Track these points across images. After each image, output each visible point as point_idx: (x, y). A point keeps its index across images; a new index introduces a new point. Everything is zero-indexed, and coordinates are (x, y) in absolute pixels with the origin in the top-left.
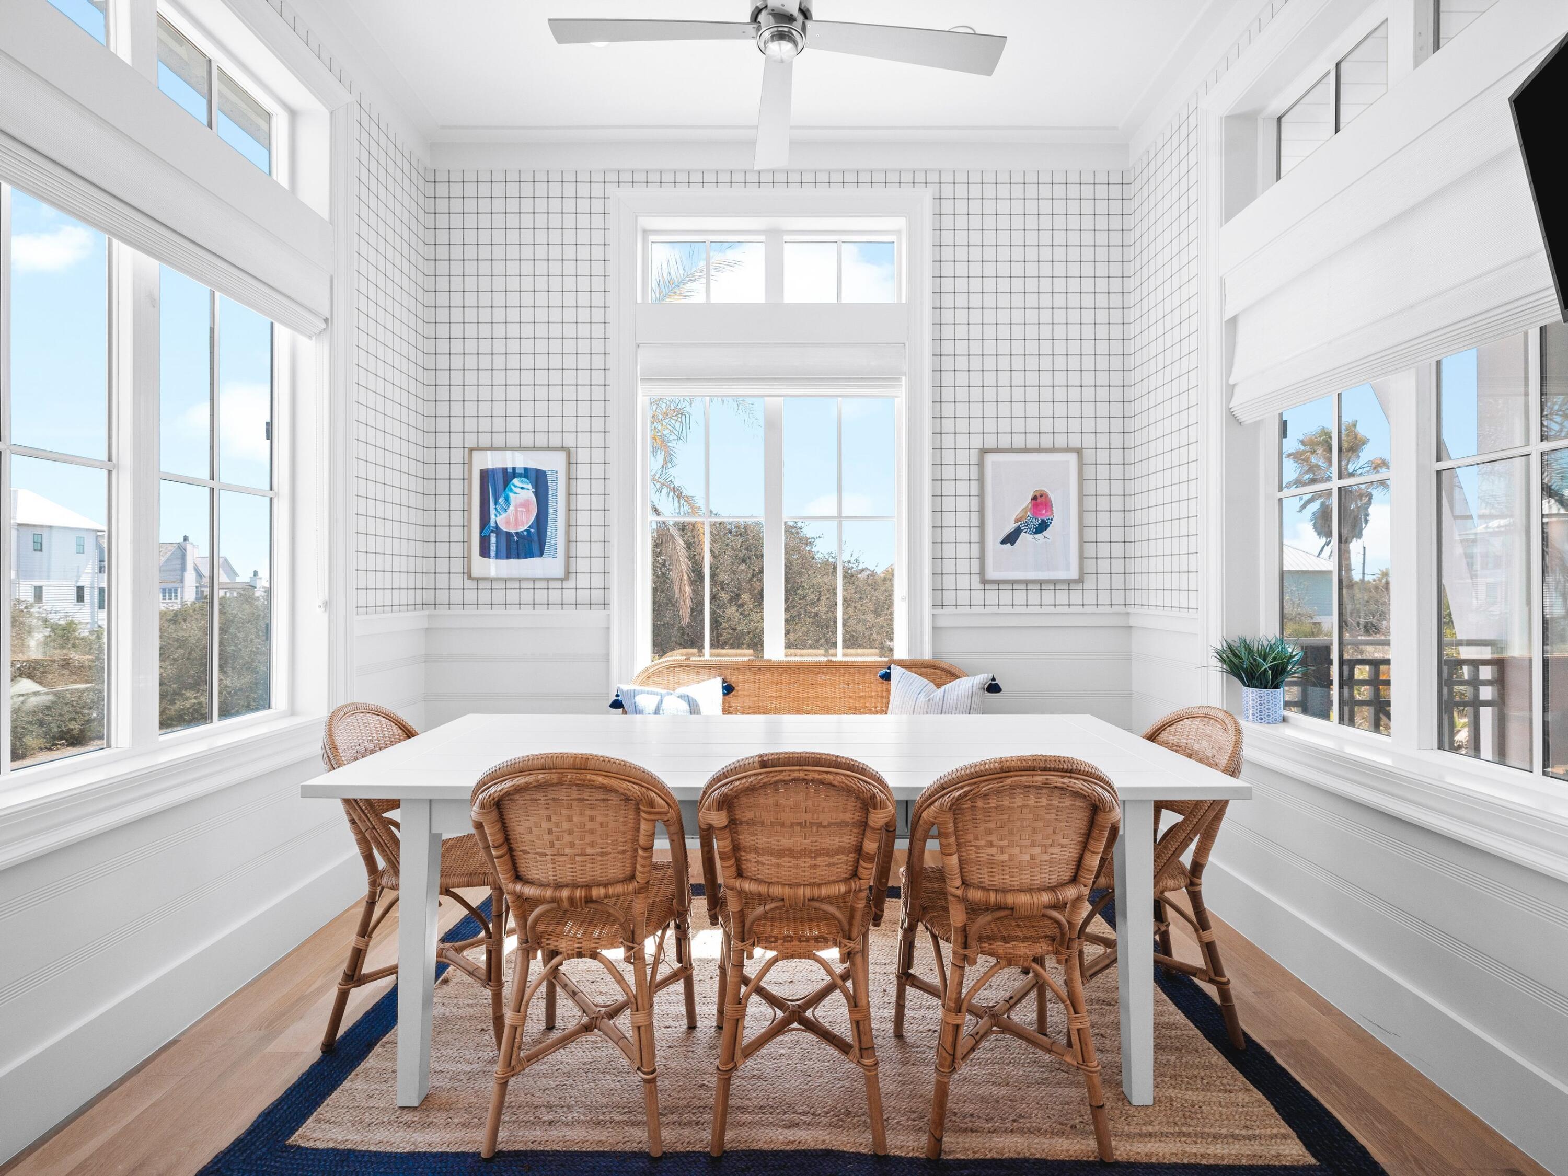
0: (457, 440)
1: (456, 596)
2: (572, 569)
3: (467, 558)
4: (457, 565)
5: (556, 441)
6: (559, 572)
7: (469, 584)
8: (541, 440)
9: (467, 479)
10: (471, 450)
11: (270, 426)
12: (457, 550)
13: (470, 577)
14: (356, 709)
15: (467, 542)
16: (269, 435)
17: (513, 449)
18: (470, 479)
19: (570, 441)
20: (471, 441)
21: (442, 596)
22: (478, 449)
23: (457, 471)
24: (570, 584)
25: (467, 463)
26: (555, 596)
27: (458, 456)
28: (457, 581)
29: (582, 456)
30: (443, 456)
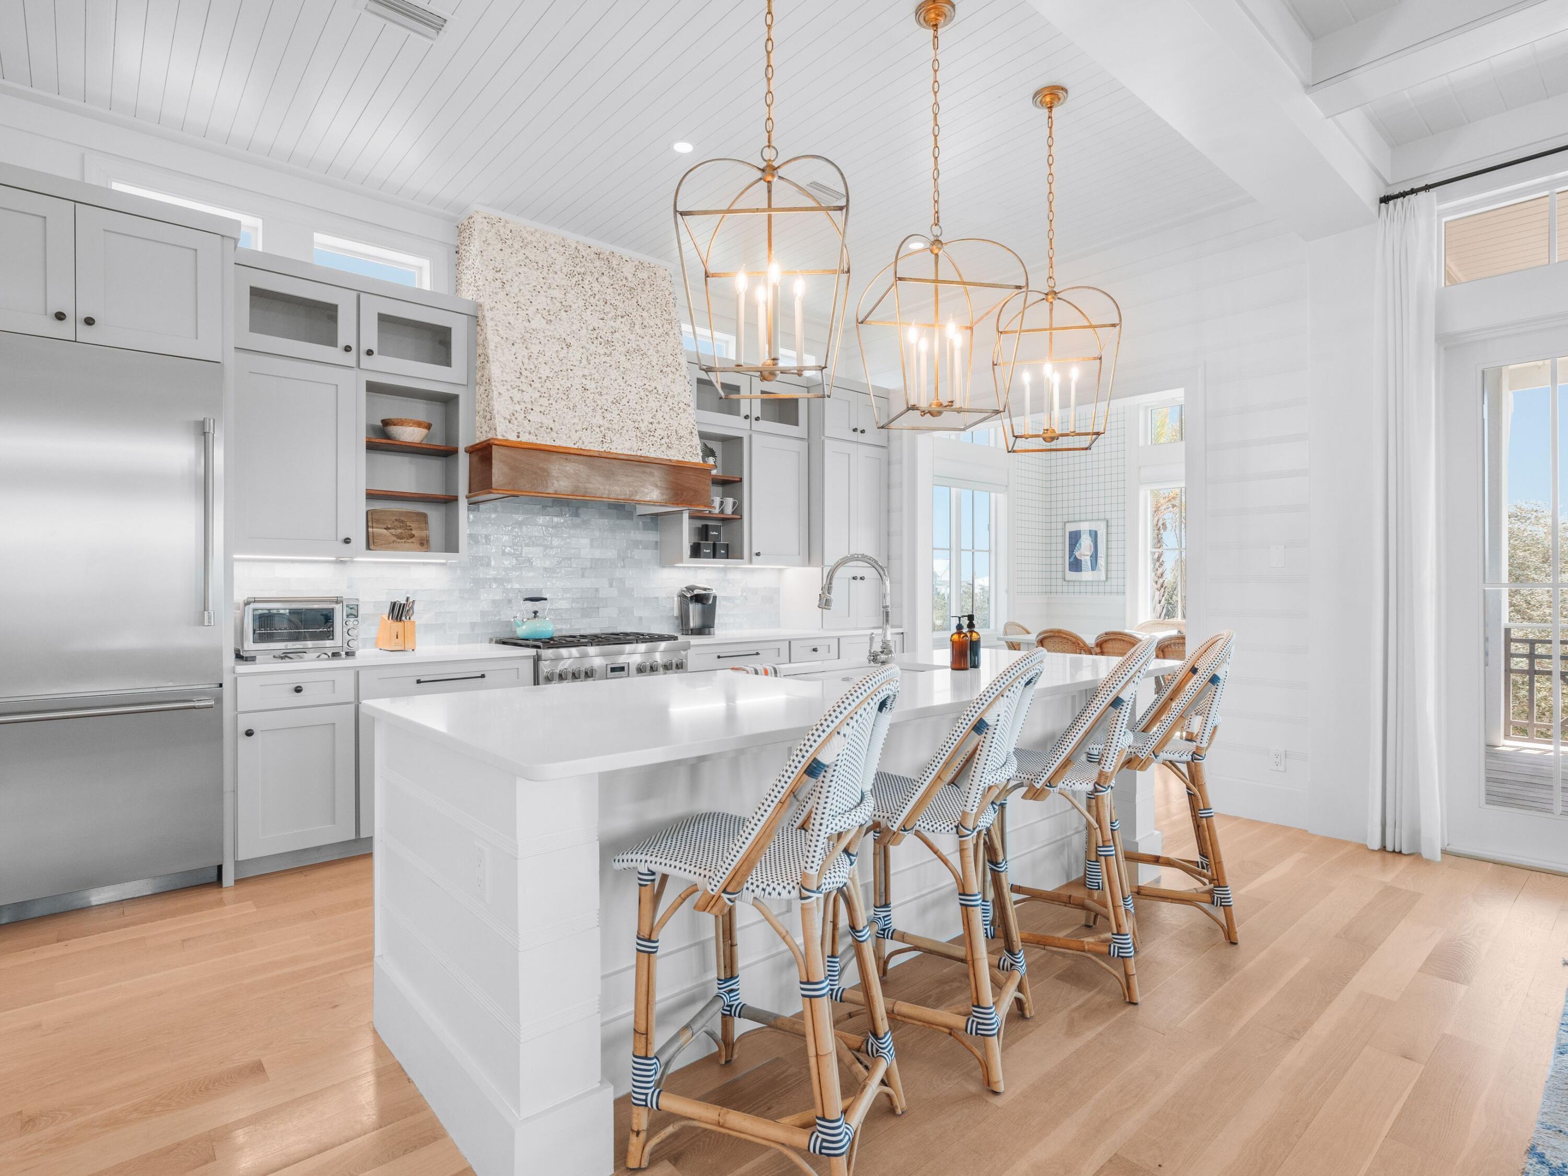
0: (1059, 519)
1: (1059, 589)
2: (1109, 576)
3: (1064, 571)
4: (1060, 575)
5: (1102, 516)
6: (1103, 578)
7: (1065, 583)
8: (1095, 516)
9: (1064, 536)
10: (1065, 523)
11: (989, 525)
12: (1060, 568)
13: (1065, 580)
14: (1013, 624)
15: (1064, 564)
16: (989, 529)
17: (1083, 521)
18: (1065, 536)
19: (1108, 516)
20: (1065, 519)
21: (1054, 589)
22: (1068, 522)
23: (1060, 532)
24: (1108, 583)
25: (1064, 529)
26: (1101, 589)
27: (1060, 526)
28: (1060, 582)
29: (1113, 522)
30: (1054, 525)
